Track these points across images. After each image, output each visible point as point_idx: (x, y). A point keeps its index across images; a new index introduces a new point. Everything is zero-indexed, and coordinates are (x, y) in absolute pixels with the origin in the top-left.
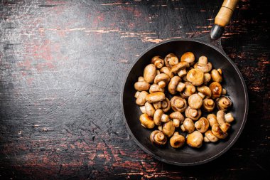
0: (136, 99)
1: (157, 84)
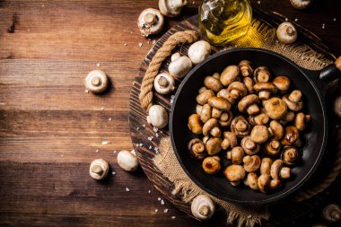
0: (198, 94)
1: (230, 91)
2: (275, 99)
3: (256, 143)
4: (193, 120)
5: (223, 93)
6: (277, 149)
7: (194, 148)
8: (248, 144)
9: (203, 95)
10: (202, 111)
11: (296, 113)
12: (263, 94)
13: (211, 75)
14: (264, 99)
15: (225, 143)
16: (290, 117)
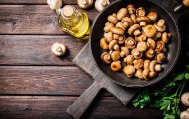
2: (149, 26)
3: (140, 52)
4: (103, 41)
5: (119, 25)
6: (152, 55)
7: (105, 58)
8: (135, 53)
9: (108, 27)
10: (108, 36)
11: (162, 33)
12: (142, 24)
13: (111, 15)
14: (143, 26)
15: (122, 53)
16: (159, 35)
